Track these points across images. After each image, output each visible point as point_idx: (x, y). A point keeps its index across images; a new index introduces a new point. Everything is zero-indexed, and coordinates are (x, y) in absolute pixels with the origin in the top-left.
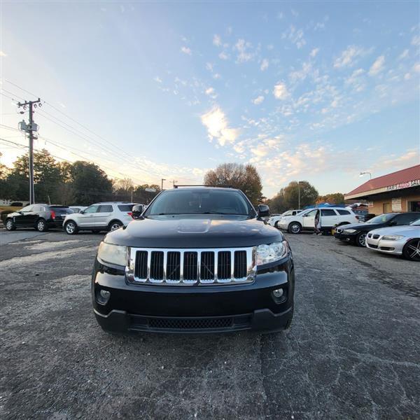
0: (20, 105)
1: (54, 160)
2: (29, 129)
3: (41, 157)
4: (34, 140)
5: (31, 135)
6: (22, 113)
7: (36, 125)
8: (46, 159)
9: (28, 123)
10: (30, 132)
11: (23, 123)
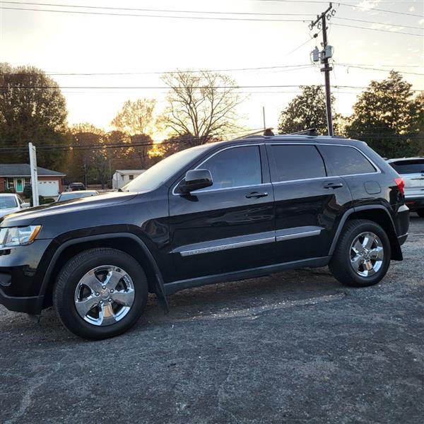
0: (313, 24)
1: (410, 86)
2: (324, 57)
3: (390, 85)
4: (330, 72)
5: (327, 65)
6: (316, 36)
7: (330, 47)
8: (397, 88)
9: (321, 49)
10: (325, 61)
11: (316, 52)
